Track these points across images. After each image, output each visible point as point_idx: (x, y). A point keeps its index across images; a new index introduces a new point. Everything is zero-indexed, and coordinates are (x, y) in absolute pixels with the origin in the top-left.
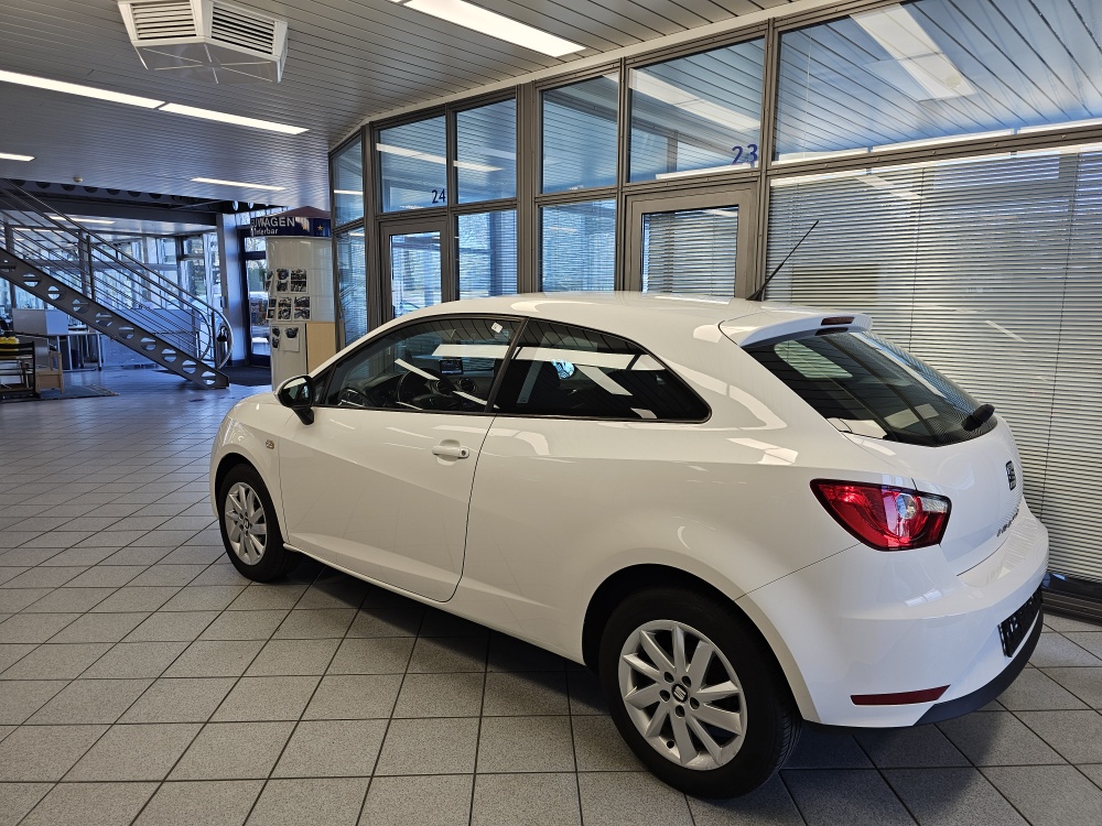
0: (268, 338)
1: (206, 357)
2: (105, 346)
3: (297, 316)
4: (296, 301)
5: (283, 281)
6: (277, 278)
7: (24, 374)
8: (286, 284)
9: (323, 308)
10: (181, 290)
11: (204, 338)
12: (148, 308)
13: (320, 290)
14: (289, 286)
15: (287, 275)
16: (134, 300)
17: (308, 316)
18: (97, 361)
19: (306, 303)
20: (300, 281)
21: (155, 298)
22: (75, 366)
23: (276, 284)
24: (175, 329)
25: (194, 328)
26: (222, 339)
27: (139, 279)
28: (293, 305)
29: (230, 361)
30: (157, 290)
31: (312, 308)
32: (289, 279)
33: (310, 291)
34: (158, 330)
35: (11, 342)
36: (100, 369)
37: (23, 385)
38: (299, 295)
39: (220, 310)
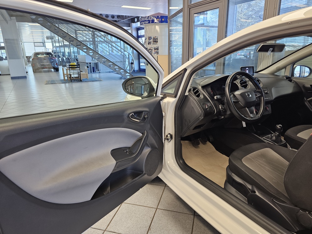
0: (145, 63)
1: (127, 69)
2: (101, 66)
3: (154, 53)
4: (154, 48)
5: (150, 41)
6: (148, 39)
7: (79, 74)
8: (151, 42)
9: (163, 50)
10: (121, 48)
11: (127, 63)
12: (112, 55)
13: (162, 44)
14: (152, 42)
15: (151, 39)
16: (109, 52)
17: (158, 54)
18: (99, 70)
19: (157, 49)
20: (155, 41)
21: (114, 51)
22: (94, 72)
23: (148, 42)
24: (119, 61)
25: (124, 60)
26: (132, 63)
27: (110, 45)
28: (153, 50)
29: (134, 71)
30: (115, 49)
31: (159, 51)
32: (152, 40)
33: (158, 45)
34: (115, 61)
35: (74, 64)
36: (100, 73)
37: (78, 77)
38: (155, 46)
39: (132, 54)
